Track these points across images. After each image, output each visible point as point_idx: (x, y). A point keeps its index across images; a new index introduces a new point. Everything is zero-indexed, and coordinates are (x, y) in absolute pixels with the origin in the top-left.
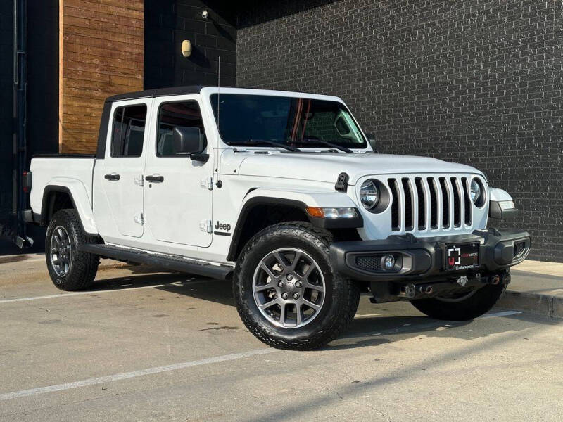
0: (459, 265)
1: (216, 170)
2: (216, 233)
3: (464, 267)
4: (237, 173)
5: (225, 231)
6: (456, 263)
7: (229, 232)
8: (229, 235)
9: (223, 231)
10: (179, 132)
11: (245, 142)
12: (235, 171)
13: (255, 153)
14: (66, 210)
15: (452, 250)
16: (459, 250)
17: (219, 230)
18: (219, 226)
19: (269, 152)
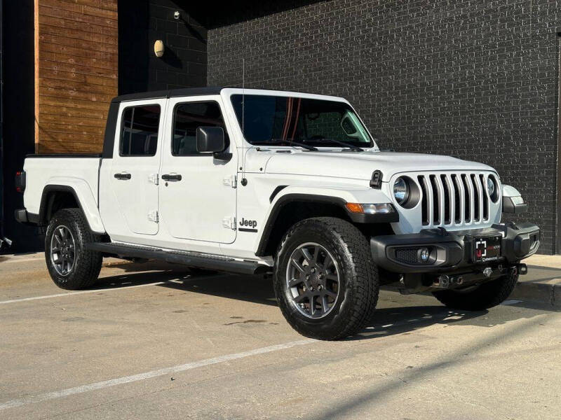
0: (485, 257)
1: (241, 169)
2: (240, 230)
3: (489, 259)
4: (263, 171)
5: (251, 228)
6: (483, 255)
7: (255, 228)
8: (256, 231)
9: (248, 227)
10: (203, 131)
11: (267, 141)
12: (261, 169)
13: (278, 152)
14: (69, 210)
15: (479, 243)
16: (485, 242)
17: (244, 227)
18: (244, 222)
19: (292, 150)
